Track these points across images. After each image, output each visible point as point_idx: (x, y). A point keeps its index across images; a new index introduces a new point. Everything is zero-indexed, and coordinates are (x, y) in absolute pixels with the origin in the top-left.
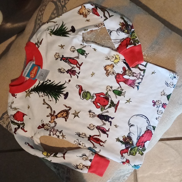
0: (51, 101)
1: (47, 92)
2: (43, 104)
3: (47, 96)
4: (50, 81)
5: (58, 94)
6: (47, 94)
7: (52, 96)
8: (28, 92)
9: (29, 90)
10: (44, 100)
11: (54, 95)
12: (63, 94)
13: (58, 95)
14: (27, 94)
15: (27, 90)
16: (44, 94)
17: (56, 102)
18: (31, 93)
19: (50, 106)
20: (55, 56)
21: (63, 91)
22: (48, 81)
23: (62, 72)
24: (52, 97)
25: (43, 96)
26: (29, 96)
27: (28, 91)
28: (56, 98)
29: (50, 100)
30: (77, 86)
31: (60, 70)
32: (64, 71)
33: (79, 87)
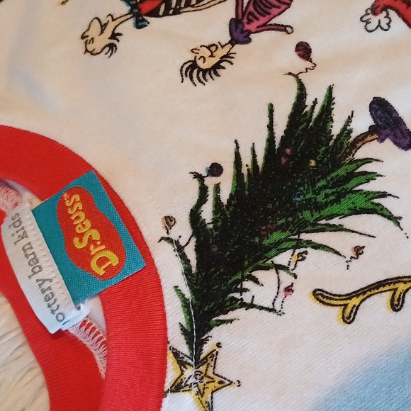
0: (358, 251)
1: (277, 236)
2: (348, 319)
3: (302, 257)
4: (216, 170)
5: (341, 172)
6: (299, 244)
7: (336, 221)
8: (189, 372)
9: (176, 354)
10: (321, 296)
11: (337, 201)
12: (362, 139)
13: (351, 176)
14: (200, 393)
15: (172, 373)
16: (279, 268)
17: (396, 220)
18: (213, 355)
19: (398, 280)
20: (90, 47)
21: (346, 131)
22: (210, 182)
23: (217, 66)
24: (339, 228)
25: (289, 290)
26: (224, 383)
27: (182, 364)
28: (361, 202)
29: (349, 253)
30: (374, 21)
31: (193, 65)
32: (221, 53)
33: (385, 8)
